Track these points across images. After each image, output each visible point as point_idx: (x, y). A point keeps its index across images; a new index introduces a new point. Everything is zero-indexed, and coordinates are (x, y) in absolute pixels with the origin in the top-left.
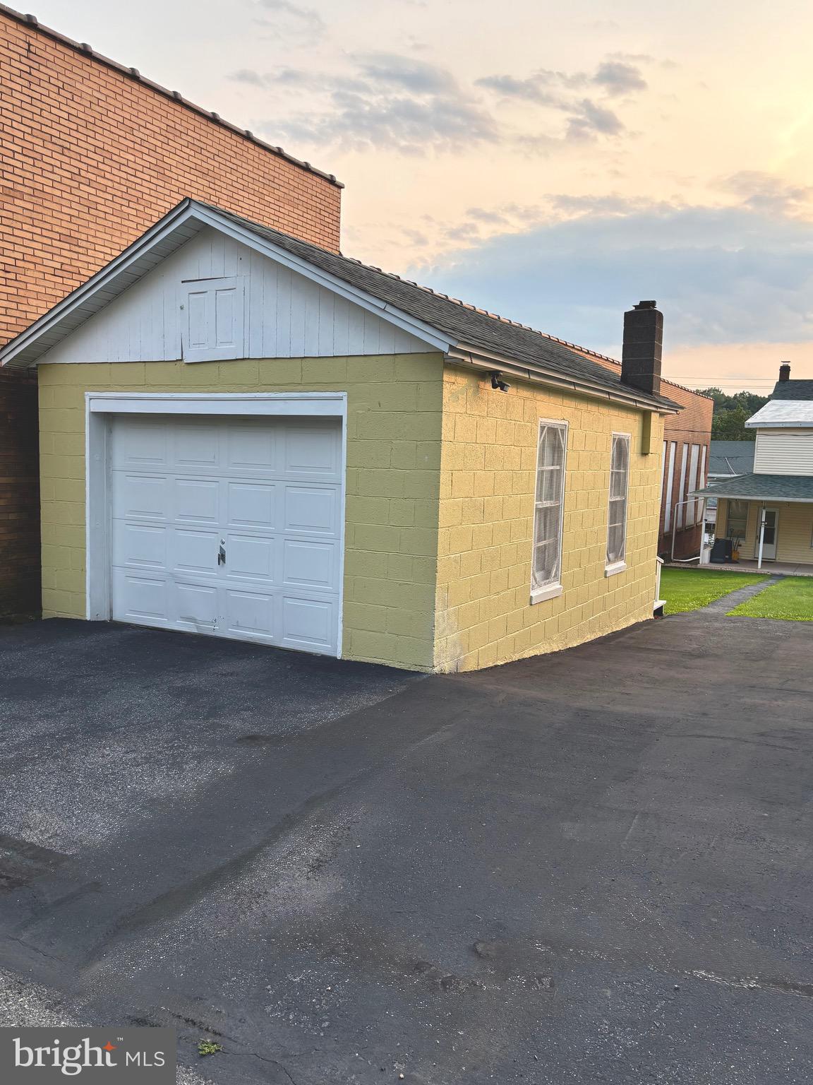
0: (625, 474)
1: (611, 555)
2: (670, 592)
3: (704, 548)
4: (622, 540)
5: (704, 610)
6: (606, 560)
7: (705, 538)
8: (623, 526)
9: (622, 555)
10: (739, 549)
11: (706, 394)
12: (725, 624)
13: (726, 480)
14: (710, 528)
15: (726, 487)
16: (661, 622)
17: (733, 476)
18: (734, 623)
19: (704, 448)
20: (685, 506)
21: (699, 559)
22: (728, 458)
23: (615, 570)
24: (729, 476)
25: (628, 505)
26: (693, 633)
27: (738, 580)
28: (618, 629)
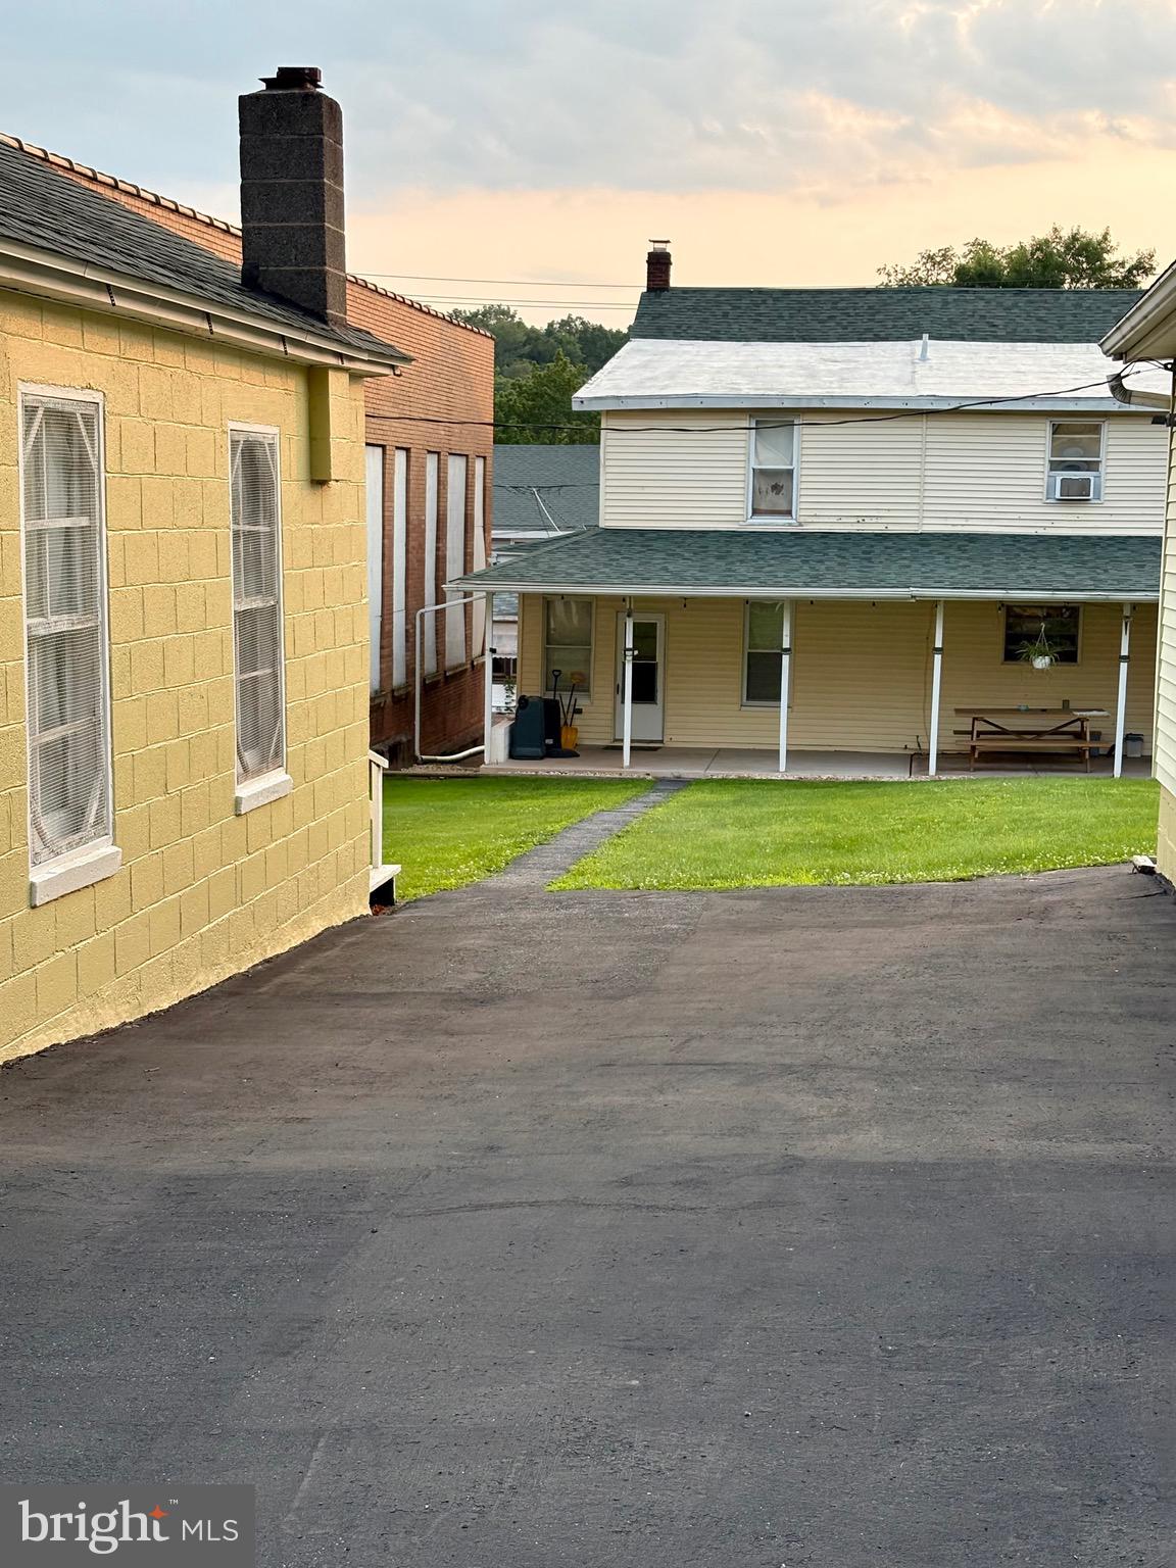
0: (271, 535)
1: (248, 756)
2: (413, 842)
3: (494, 723)
4: (277, 714)
5: (496, 881)
6: (237, 768)
7: (497, 697)
8: (275, 676)
9: (277, 754)
10: (578, 720)
11: (475, 322)
12: (545, 914)
13: (535, 545)
14: (504, 670)
15: (535, 565)
16: (389, 921)
17: (552, 534)
18: (567, 907)
19: (479, 465)
20: (440, 615)
21: (482, 752)
22: (539, 489)
23: (261, 793)
24: (543, 535)
25: (284, 620)
26: (469, 941)
27: (576, 799)
28: (280, 951)
